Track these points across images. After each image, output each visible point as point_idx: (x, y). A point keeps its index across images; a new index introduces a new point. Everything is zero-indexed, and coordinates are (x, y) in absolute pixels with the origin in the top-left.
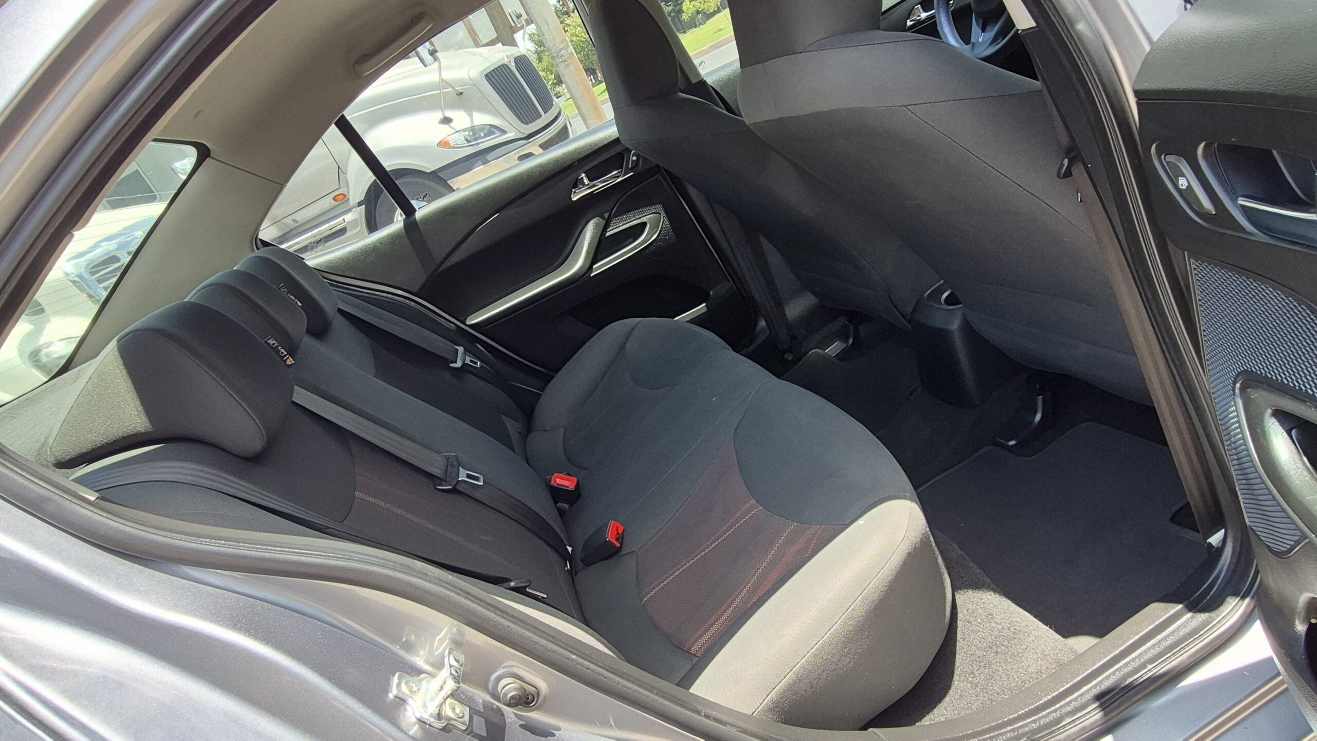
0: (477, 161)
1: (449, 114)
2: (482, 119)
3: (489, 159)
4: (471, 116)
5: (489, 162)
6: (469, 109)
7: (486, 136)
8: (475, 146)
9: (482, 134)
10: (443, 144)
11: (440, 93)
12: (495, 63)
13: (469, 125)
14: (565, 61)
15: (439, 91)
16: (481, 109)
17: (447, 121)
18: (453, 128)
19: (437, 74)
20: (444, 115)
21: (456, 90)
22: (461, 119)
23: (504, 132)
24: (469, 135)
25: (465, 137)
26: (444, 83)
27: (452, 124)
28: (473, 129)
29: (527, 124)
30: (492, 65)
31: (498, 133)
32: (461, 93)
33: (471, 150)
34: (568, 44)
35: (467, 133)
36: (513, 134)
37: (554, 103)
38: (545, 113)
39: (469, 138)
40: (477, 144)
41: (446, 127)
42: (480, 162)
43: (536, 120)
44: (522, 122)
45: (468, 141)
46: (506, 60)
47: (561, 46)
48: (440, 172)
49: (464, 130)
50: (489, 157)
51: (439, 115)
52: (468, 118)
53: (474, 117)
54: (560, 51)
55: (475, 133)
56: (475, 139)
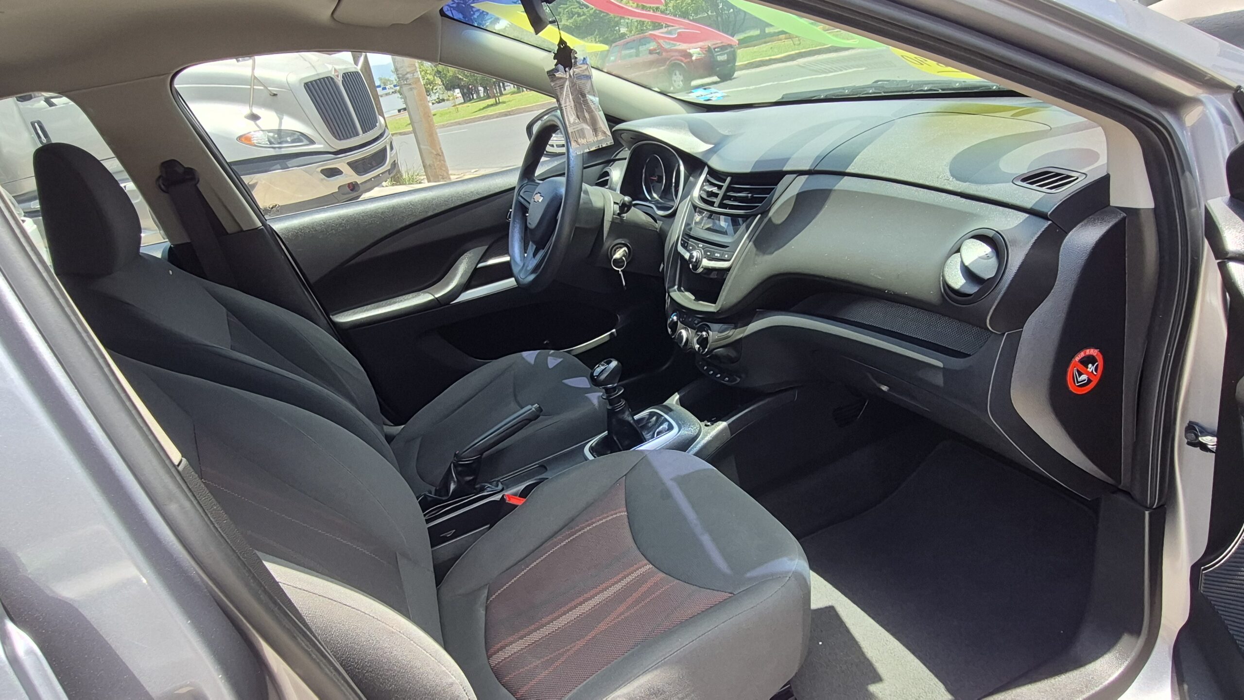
0: (276, 164)
1: (257, 111)
2: (291, 124)
3: (289, 166)
4: (281, 119)
5: (289, 168)
6: (281, 111)
7: (293, 141)
8: (277, 149)
9: (289, 139)
10: (244, 139)
11: (250, 89)
12: (321, 74)
13: (277, 127)
14: (410, 84)
15: (249, 87)
16: (294, 115)
17: (254, 117)
18: (258, 126)
19: (250, 69)
20: (251, 111)
21: (269, 90)
22: (270, 120)
23: (312, 142)
24: (273, 137)
25: (268, 139)
26: (255, 80)
27: (258, 122)
28: (279, 132)
29: (340, 139)
30: (318, 74)
31: (306, 142)
32: (275, 95)
33: (272, 152)
34: (416, 70)
35: (271, 134)
36: (322, 146)
37: (377, 124)
38: (363, 133)
39: (273, 140)
40: (280, 148)
41: (251, 123)
42: (278, 166)
43: (351, 137)
44: (336, 137)
45: (271, 143)
46: (333, 73)
47: (408, 70)
48: (236, 165)
49: (270, 131)
50: (290, 163)
51: (246, 110)
52: (278, 120)
53: (283, 121)
54: (406, 74)
55: (280, 135)
56: (280, 143)
